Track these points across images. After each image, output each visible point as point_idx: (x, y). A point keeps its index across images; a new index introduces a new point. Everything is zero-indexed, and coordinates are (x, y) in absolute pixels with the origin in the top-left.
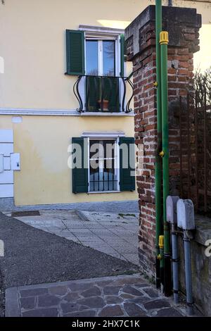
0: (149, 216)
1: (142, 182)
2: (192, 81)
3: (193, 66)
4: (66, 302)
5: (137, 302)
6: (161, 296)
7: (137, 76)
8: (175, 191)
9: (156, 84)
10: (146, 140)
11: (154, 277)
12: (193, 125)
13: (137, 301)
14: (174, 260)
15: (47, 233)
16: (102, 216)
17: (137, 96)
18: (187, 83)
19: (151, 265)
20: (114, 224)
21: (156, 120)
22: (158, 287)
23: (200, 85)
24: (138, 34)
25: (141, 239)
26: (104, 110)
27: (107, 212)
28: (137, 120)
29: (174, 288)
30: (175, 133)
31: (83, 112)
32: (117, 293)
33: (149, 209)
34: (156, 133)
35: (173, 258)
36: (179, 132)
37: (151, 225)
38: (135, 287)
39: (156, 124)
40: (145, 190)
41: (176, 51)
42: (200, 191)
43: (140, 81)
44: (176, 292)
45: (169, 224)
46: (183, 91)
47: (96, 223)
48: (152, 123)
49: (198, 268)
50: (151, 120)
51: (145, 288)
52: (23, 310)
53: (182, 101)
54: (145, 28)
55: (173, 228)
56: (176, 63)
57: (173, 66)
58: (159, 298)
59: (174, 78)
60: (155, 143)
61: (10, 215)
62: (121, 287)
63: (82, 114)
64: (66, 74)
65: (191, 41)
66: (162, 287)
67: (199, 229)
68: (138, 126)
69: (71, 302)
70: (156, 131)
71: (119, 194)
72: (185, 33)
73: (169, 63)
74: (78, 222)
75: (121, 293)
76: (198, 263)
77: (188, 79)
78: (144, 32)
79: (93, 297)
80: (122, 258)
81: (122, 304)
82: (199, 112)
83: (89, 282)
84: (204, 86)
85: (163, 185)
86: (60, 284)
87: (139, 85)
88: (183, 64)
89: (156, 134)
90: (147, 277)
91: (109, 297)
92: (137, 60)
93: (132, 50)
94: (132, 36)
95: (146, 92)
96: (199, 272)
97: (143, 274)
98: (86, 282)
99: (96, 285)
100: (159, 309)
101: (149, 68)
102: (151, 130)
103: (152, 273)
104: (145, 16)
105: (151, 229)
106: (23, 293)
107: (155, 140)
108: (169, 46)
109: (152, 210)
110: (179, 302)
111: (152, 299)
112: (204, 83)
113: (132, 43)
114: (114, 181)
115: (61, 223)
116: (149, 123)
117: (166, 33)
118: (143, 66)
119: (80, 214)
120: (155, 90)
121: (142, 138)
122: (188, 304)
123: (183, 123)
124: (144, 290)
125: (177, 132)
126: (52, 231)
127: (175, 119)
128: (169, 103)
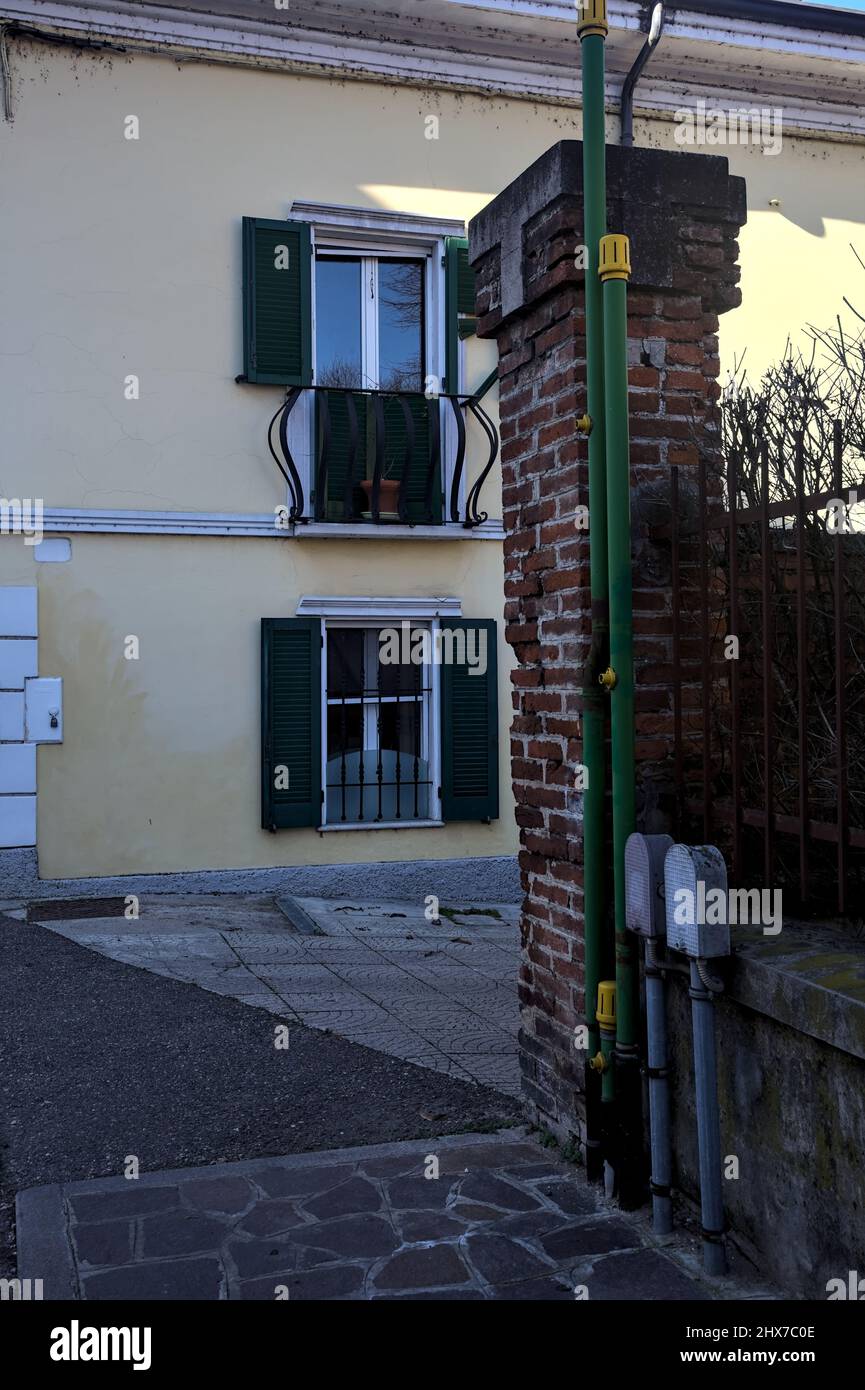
0: (560, 908)
1: (534, 785)
2: (715, 415)
3: (717, 361)
4: (248, 1237)
5: (518, 1234)
6: (606, 1209)
7: (516, 391)
8: (656, 816)
9: (585, 421)
10: (547, 627)
11: (576, 1139)
12: (720, 571)
13: (519, 1228)
14: (654, 1074)
15: (169, 980)
16: (373, 917)
17: (514, 465)
18: (698, 419)
19: (565, 1093)
20: (422, 946)
21: (584, 552)
22: (595, 1175)
23: (746, 430)
24: (518, 243)
25: (527, 997)
26: (384, 514)
27: (391, 900)
28: (516, 554)
29: (656, 1178)
30: (654, 602)
31: (305, 521)
32: (440, 1201)
33: (560, 884)
34: (584, 601)
35: (652, 1064)
36: (668, 596)
37: (566, 943)
38: (505, 1178)
39: (585, 571)
40: (546, 812)
41: (658, 305)
42: (747, 814)
43: (524, 411)
44: (662, 1191)
45: (633, 938)
46: (682, 449)
47: (352, 944)
48: (572, 565)
49: (743, 1101)
50: (566, 553)
51: (545, 1179)
52: (87, 1270)
53: (682, 486)
54: (545, 219)
55: (649, 954)
56: (658, 347)
57: (646, 358)
58: (597, 1216)
59: (649, 403)
60: (581, 639)
61: (21, 914)
62: (455, 1178)
63: (301, 530)
64: (240, 380)
65: (710, 270)
66: (609, 1173)
67: (744, 955)
68: (517, 576)
69: (267, 1239)
70: (585, 596)
71: (437, 834)
72: (688, 241)
73: (632, 350)
74: (283, 941)
75: (454, 1199)
76: (741, 1081)
77: (700, 405)
78: (540, 235)
79: (352, 1216)
80: (456, 1074)
81: (462, 1240)
82: (743, 526)
83: (333, 1163)
84: (759, 433)
85: (615, 792)
86: (223, 1169)
87: (523, 427)
88: (680, 350)
89: (585, 606)
90: (551, 1141)
91: (410, 1217)
92: (516, 335)
93: (497, 296)
94: (498, 246)
95: (547, 449)
96: (745, 1114)
97: (534, 1129)
98: (325, 1163)
99: (361, 1173)
100: (597, 1258)
101: (557, 364)
102: (568, 592)
103: (569, 1125)
104: (545, 178)
105: (568, 957)
106: (84, 1206)
107: (584, 626)
108: (632, 288)
109: (570, 888)
110: (673, 1229)
111: (571, 1221)
112: (761, 420)
113: (497, 274)
114: (418, 782)
115: (220, 943)
116: (560, 564)
117: (623, 241)
118: (537, 358)
119: (291, 907)
120: (583, 444)
121: (532, 619)
122: (708, 1236)
123: (684, 565)
124: (541, 1187)
125: (661, 598)
126: (185, 975)
127: (654, 552)
128: (633, 493)
